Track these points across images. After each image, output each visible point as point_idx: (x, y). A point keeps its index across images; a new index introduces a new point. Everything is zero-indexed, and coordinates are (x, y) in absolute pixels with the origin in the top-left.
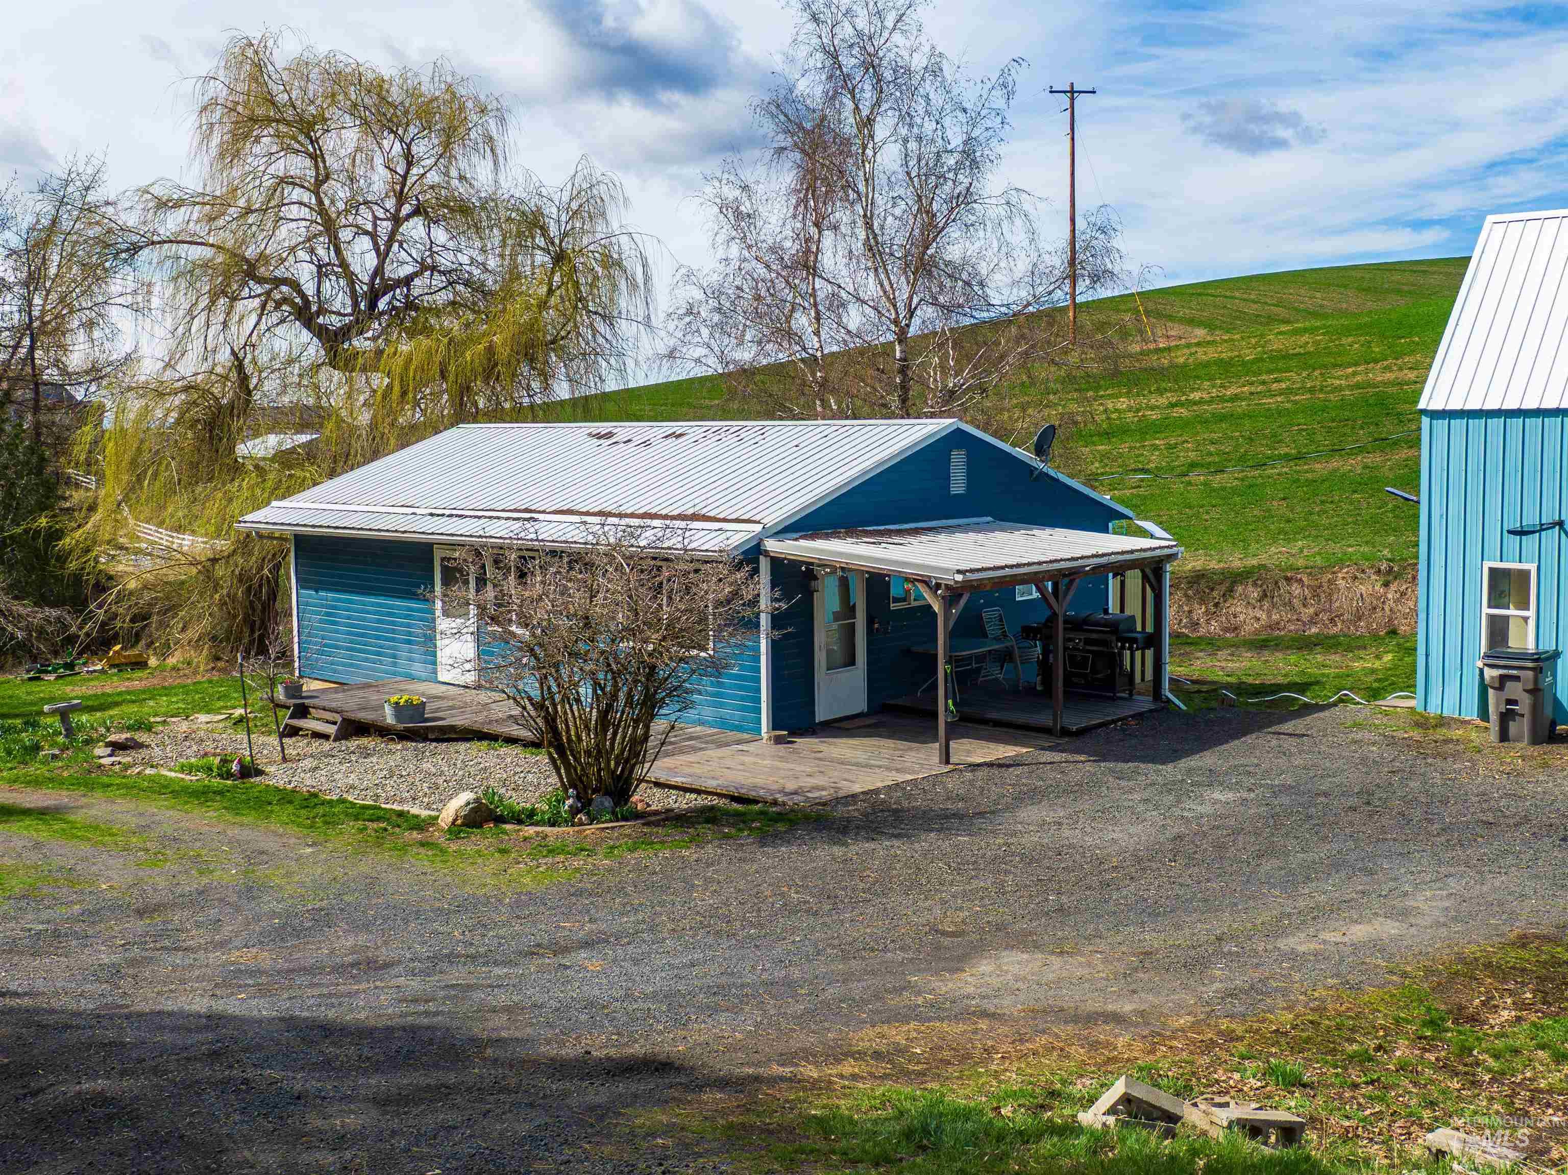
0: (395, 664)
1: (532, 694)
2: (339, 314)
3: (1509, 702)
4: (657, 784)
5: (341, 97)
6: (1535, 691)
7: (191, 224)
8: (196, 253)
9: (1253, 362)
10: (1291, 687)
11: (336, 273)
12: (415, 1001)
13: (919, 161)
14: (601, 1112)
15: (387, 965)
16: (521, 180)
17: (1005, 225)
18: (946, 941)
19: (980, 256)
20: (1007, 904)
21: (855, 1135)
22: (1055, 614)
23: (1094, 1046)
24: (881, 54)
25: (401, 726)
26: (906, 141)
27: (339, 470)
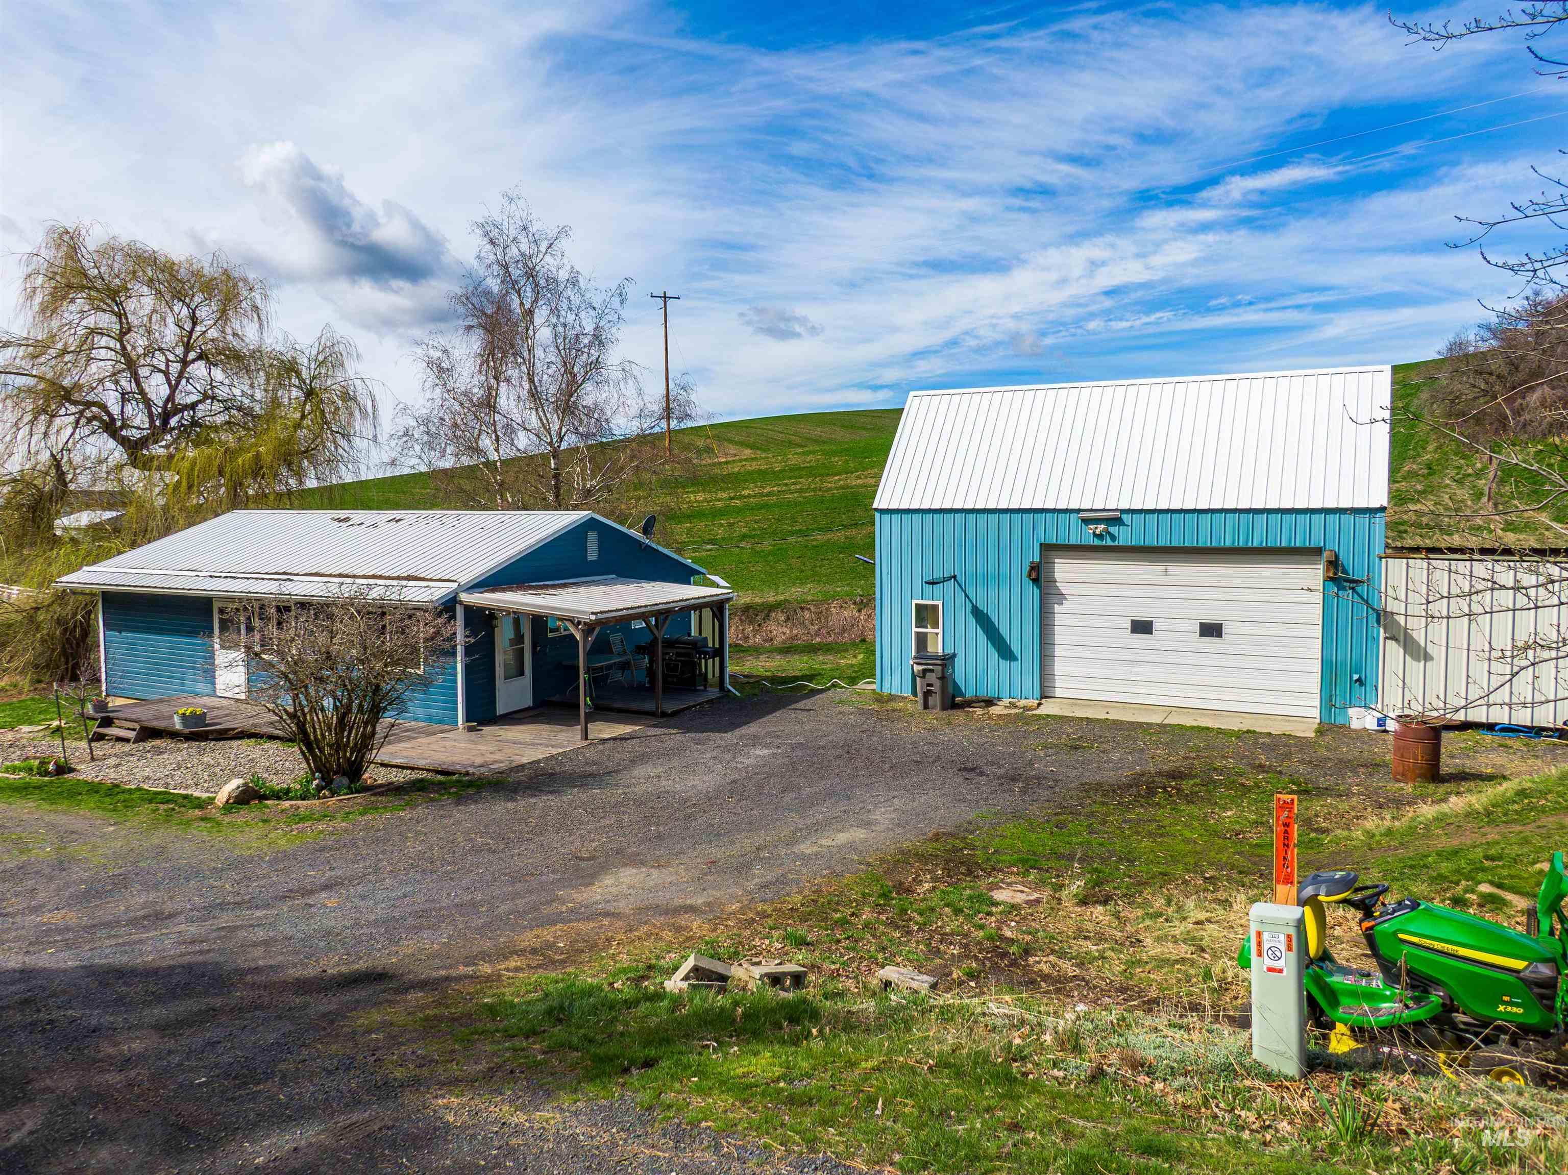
0: (182, 685)
1: (288, 708)
2: (138, 428)
3: (929, 685)
4: (383, 765)
5: (140, 274)
6: (943, 678)
7: (18, 360)
8: (21, 381)
9: (781, 471)
10: (803, 678)
11: (136, 400)
12: (193, 942)
13: (565, 339)
14: (330, 1018)
15: (171, 916)
16: (280, 338)
17: (622, 384)
18: (583, 864)
19: (607, 401)
20: (625, 836)
21: (514, 1015)
22: (656, 638)
23: (678, 929)
24: (537, 268)
25: (187, 731)
26: (555, 326)
27: (139, 541)
